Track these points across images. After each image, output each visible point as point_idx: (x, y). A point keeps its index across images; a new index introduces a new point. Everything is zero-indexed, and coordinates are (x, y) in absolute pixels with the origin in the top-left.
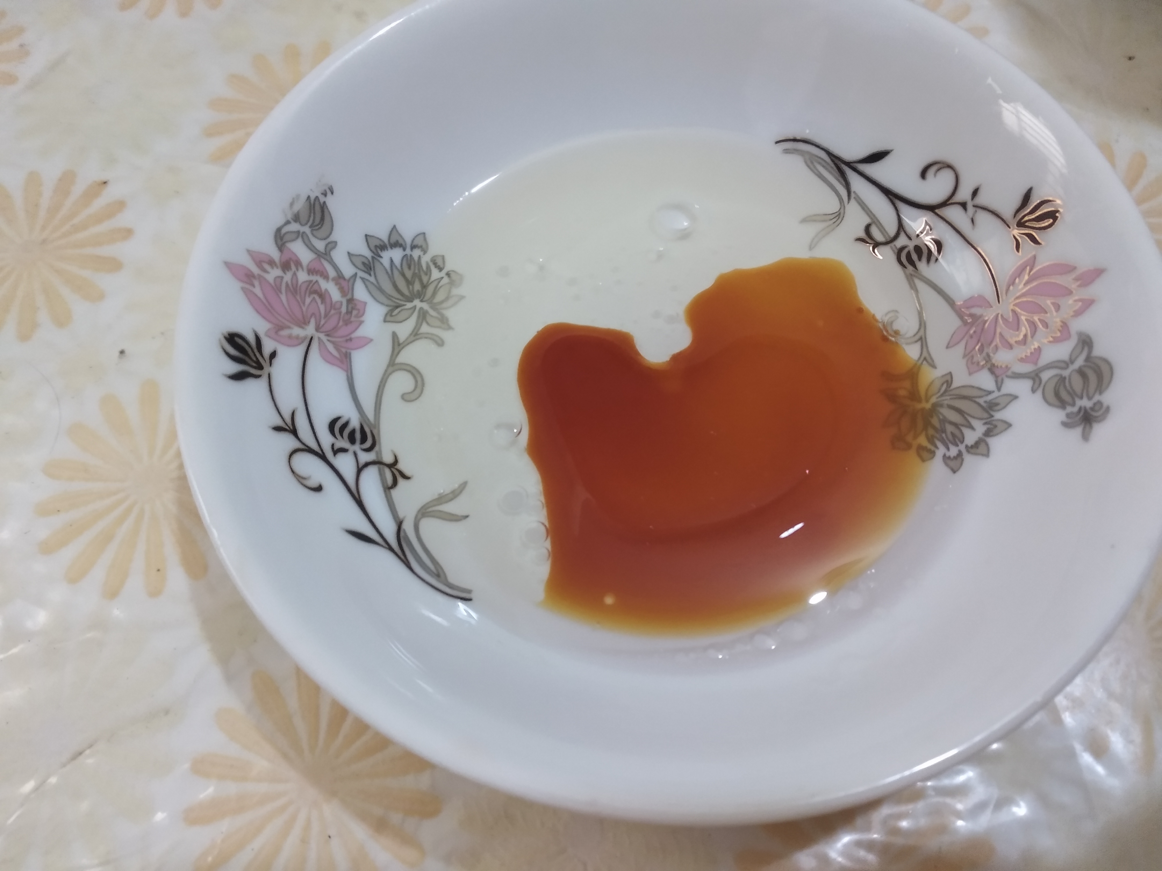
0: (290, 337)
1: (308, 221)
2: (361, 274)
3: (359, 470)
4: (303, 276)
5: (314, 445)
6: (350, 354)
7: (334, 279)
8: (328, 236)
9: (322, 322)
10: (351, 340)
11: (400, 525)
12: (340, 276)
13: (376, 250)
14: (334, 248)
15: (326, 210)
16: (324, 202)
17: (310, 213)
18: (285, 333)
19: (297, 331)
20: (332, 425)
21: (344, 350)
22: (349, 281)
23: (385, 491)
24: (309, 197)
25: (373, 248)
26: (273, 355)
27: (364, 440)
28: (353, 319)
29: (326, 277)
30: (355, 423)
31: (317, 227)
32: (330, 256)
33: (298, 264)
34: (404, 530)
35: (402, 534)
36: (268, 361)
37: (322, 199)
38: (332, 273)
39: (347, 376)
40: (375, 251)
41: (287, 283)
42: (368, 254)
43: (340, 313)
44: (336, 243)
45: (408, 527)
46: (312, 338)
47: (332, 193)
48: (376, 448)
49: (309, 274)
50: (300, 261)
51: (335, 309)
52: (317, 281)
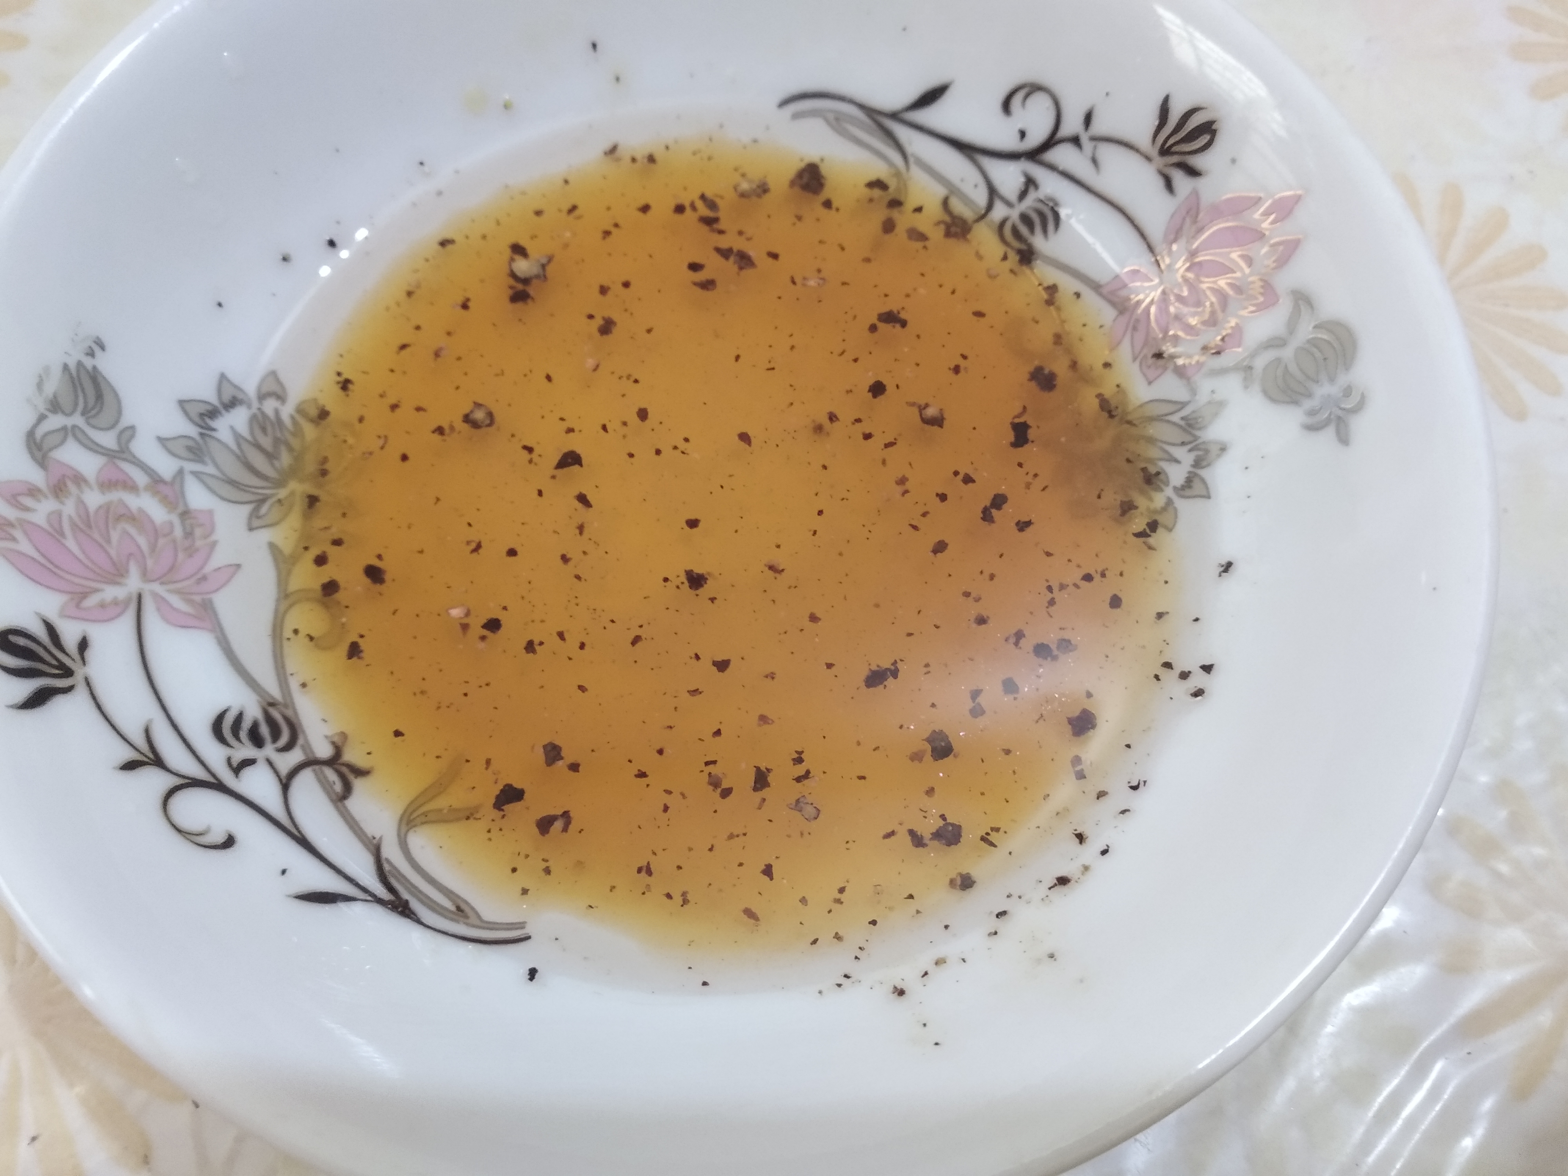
0: (102, 605)
1: (76, 404)
2: (190, 466)
3: (285, 786)
4: (94, 499)
5: (196, 771)
6: (211, 602)
7: (147, 488)
8: (117, 422)
9: (150, 563)
10: (204, 578)
11: (376, 852)
12: (156, 481)
13: (203, 420)
14: (132, 436)
15: (100, 379)
16: (95, 368)
17: (75, 391)
18: (92, 601)
19: (111, 593)
20: (217, 727)
21: (198, 598)
22: (172, 483)
23: (337, 808)
24: (66, 367)
25: (197, 419)
26: (83, 645)
27: (276, 734)
28: (199, 543)
29: (133, 488)
30: (253, 712)
31: (93, 412)
32: (131, 453)
33: (79, 479)
34: (388, 860)
35: (386, 867)
36: (76, 656)
37: (88, 362)
38: (140, 479)
39: (217, 638)
40: (203, 424)
41: (70, 517)
42: (192, 431)
43: (174, 541)
44: (132, 428)
45: (391, 852)
46: (140, 597)
47: (103, 348)
48: (301, 741)
49: (103, 493)
50: (82, 475)
51: (165, 536)
52: (121, 501)
